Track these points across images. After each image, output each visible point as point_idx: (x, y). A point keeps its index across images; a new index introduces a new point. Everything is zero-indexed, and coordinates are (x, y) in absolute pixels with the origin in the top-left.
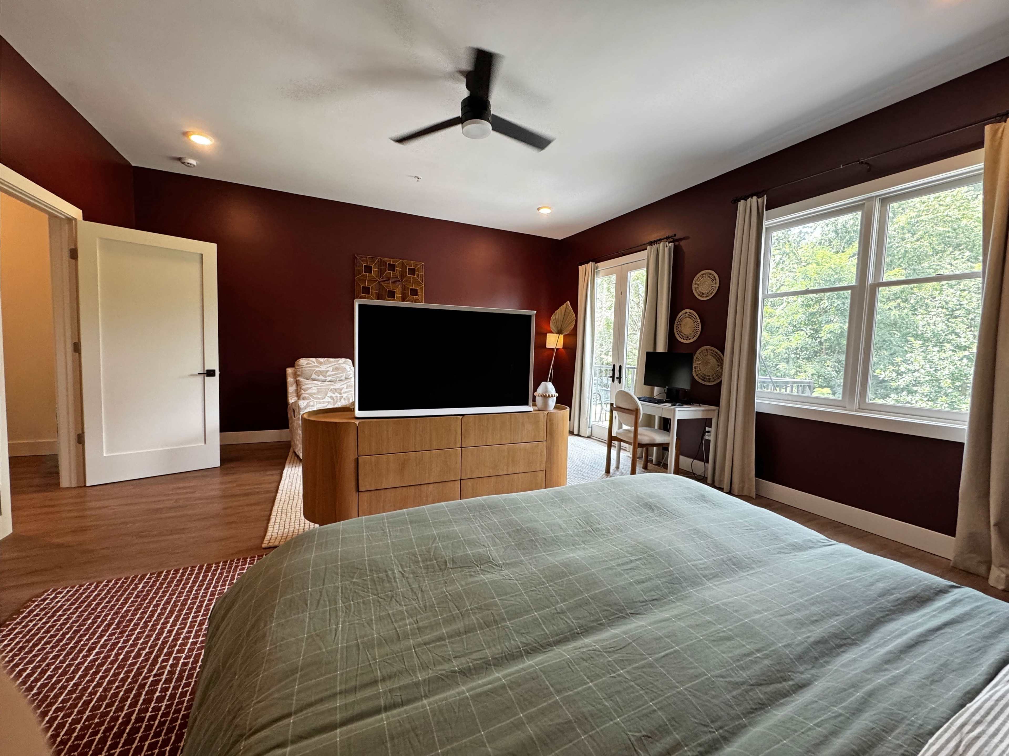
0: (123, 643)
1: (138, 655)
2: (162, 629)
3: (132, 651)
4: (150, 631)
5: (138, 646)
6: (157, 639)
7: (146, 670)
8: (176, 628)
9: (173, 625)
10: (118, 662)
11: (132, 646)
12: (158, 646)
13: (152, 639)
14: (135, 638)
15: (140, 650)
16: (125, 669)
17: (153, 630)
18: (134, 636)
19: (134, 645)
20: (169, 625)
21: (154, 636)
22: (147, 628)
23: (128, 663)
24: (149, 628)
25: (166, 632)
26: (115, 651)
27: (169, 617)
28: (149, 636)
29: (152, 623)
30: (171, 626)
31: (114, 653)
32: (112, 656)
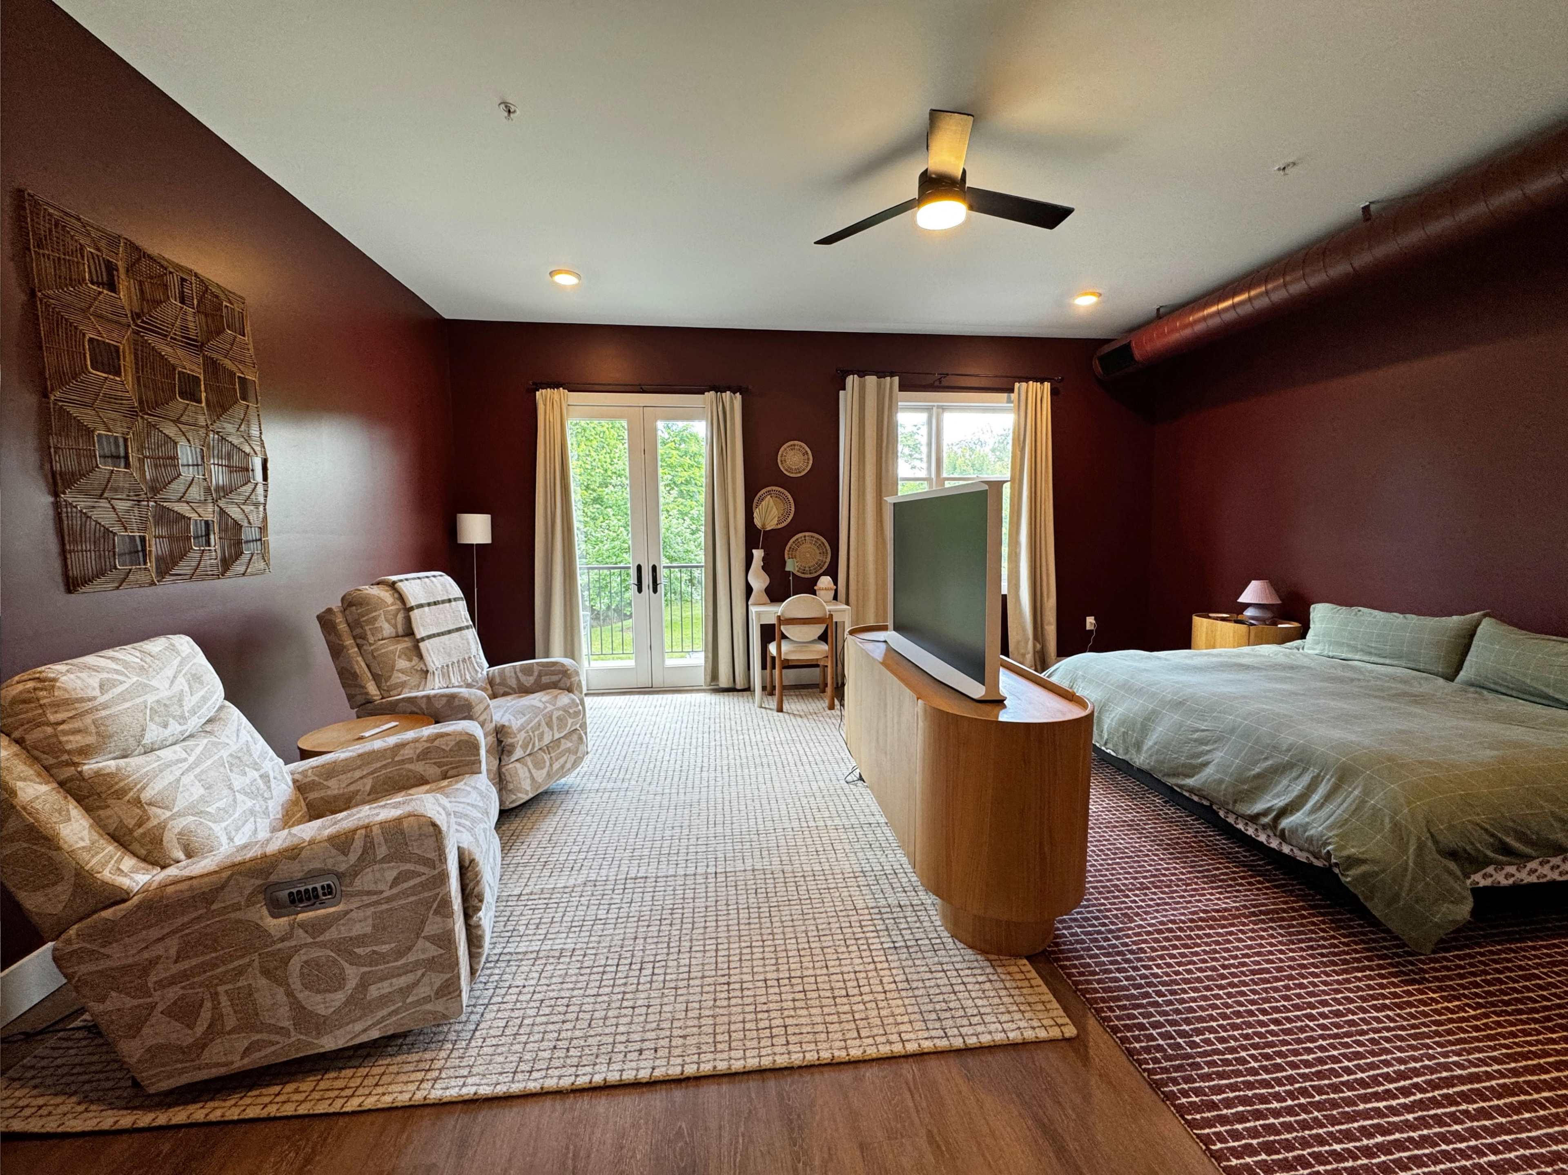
0: (1486, 1155)
1: (1483, 1114)
2: (1409, 1109)
3: (1484, 1128)
4: (1429, 1127)
5: (1469, 1124)
6: (1435, 1103)
7: (1494, 1083)
8: (1391, 1086)
9: (1389, 1095)
10: (1519, 1136)
11: (1477, 1137)
12: (1445, 1091)
13: (1439, 1111)
14: (1461, 1142)
15: (1472, 1119)
16: (1515, 1117)
17: (1423, 1122)
18: (1459, 1145)
19: (1474, 1134)
20: (1394, 1103)
21: (1432, 1112)
22: (1429, 1136)
23: (1504, 1120)
24: (1425, 1132)
25: (1412, 1098)
26: (1507, 1156)
27: (1378, 1113)
28: (1439, 1121)
29: (1412, 1134)
30: (1395, 1097)
31: (1512, 1155)
32: (1518, 1153)
